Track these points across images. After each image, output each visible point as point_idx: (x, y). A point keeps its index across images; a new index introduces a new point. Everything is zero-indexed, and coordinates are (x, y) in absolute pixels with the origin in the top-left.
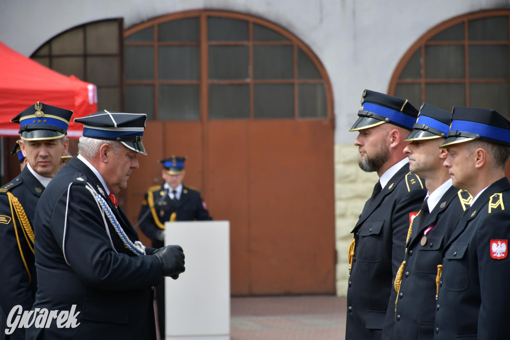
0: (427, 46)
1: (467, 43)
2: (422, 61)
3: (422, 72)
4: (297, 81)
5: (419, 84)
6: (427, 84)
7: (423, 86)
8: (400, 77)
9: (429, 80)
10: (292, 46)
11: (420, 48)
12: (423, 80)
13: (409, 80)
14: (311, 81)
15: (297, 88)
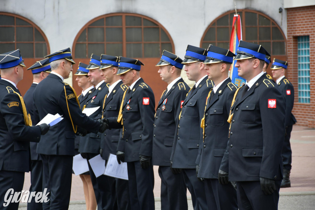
0: (88, 28)
1: (105, 27)
2: (86, 34)
3: (87, 39)
4: (35, 42)
5: (85, 44)
6: (89, 44)
7: (87, 44)
8: (77, 41)
9: (89, 42)
10: (32, 28)
11: (86, 29)
12: (87, 42)
13: (81, 42)
14: (41, 42)
15: (34, 45)
